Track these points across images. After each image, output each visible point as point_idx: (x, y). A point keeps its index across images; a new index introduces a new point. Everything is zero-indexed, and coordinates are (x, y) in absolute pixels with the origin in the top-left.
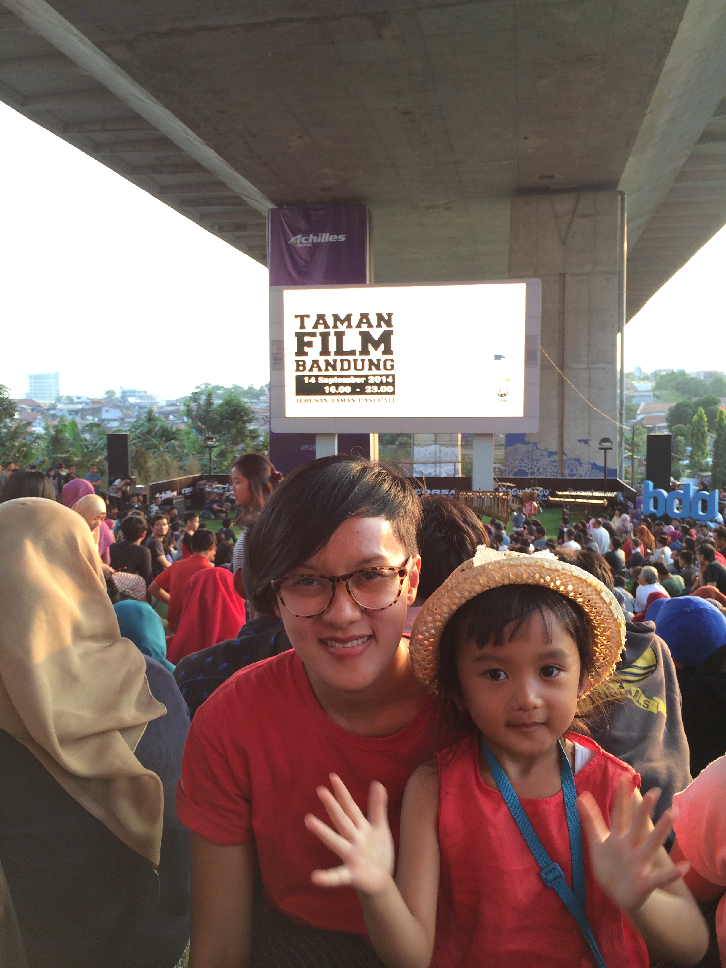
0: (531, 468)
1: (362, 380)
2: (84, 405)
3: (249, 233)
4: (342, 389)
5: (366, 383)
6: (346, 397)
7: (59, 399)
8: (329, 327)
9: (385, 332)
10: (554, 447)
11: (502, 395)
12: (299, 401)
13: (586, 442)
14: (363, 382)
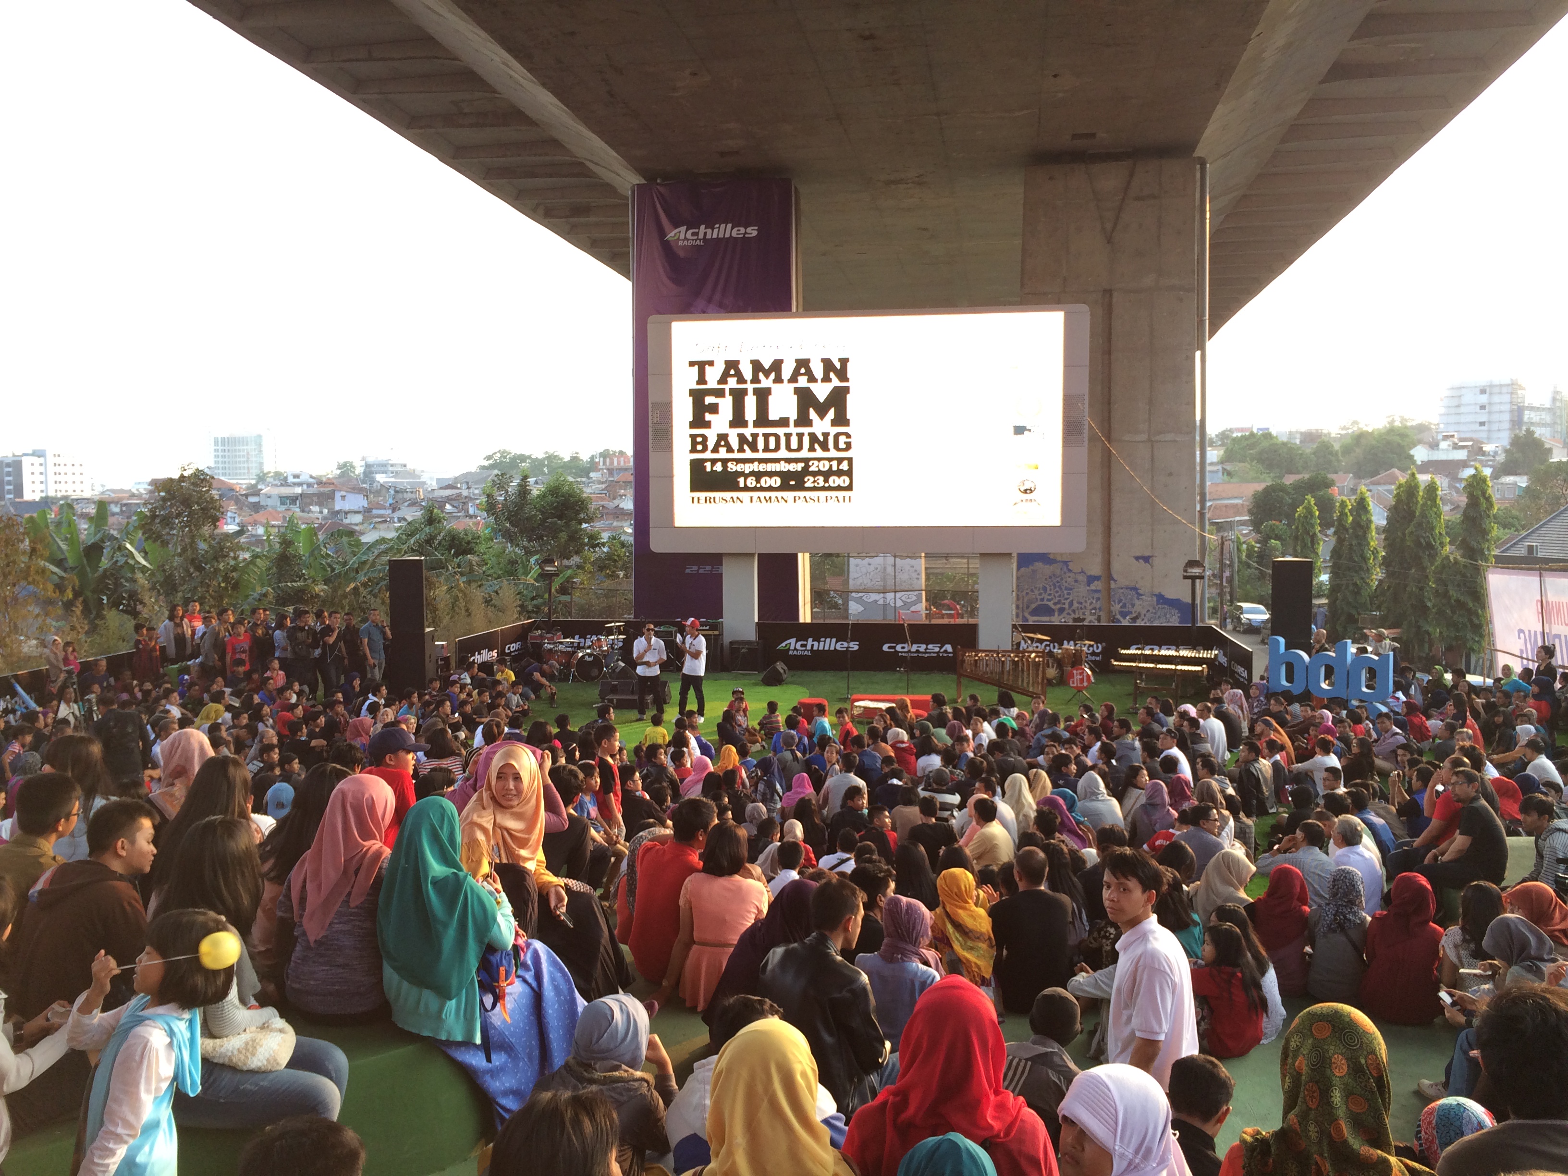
0: (1059, 602)
1: (799, 467)
2: (305, 487)
3: (592, 219)
4: (766, 482)
5: (806, 471)
6: (773, 494)
7: (262, 478)
8: (745, 382)
9: (835, 388)
10: (1095, 569)
11: (1025, 491)
12: (696, 500)
13: (1146, 559)
14: (800, 469)
